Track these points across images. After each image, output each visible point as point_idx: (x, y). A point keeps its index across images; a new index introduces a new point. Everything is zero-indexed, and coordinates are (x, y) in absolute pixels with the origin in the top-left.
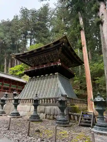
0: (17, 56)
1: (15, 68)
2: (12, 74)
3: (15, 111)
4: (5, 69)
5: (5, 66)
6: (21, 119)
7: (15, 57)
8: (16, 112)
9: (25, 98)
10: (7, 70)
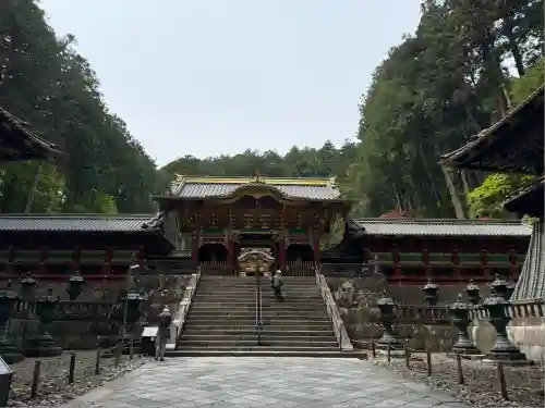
0: (459, 159)
1: (487, 188)
2: (485, 214)
3: (499, 344)
4: (455, 201)
5: (453, 191)
6: (528, 369)
7: (457, 163)
8: (506, 346)
9: (529, 299)
10: (462, 199)
